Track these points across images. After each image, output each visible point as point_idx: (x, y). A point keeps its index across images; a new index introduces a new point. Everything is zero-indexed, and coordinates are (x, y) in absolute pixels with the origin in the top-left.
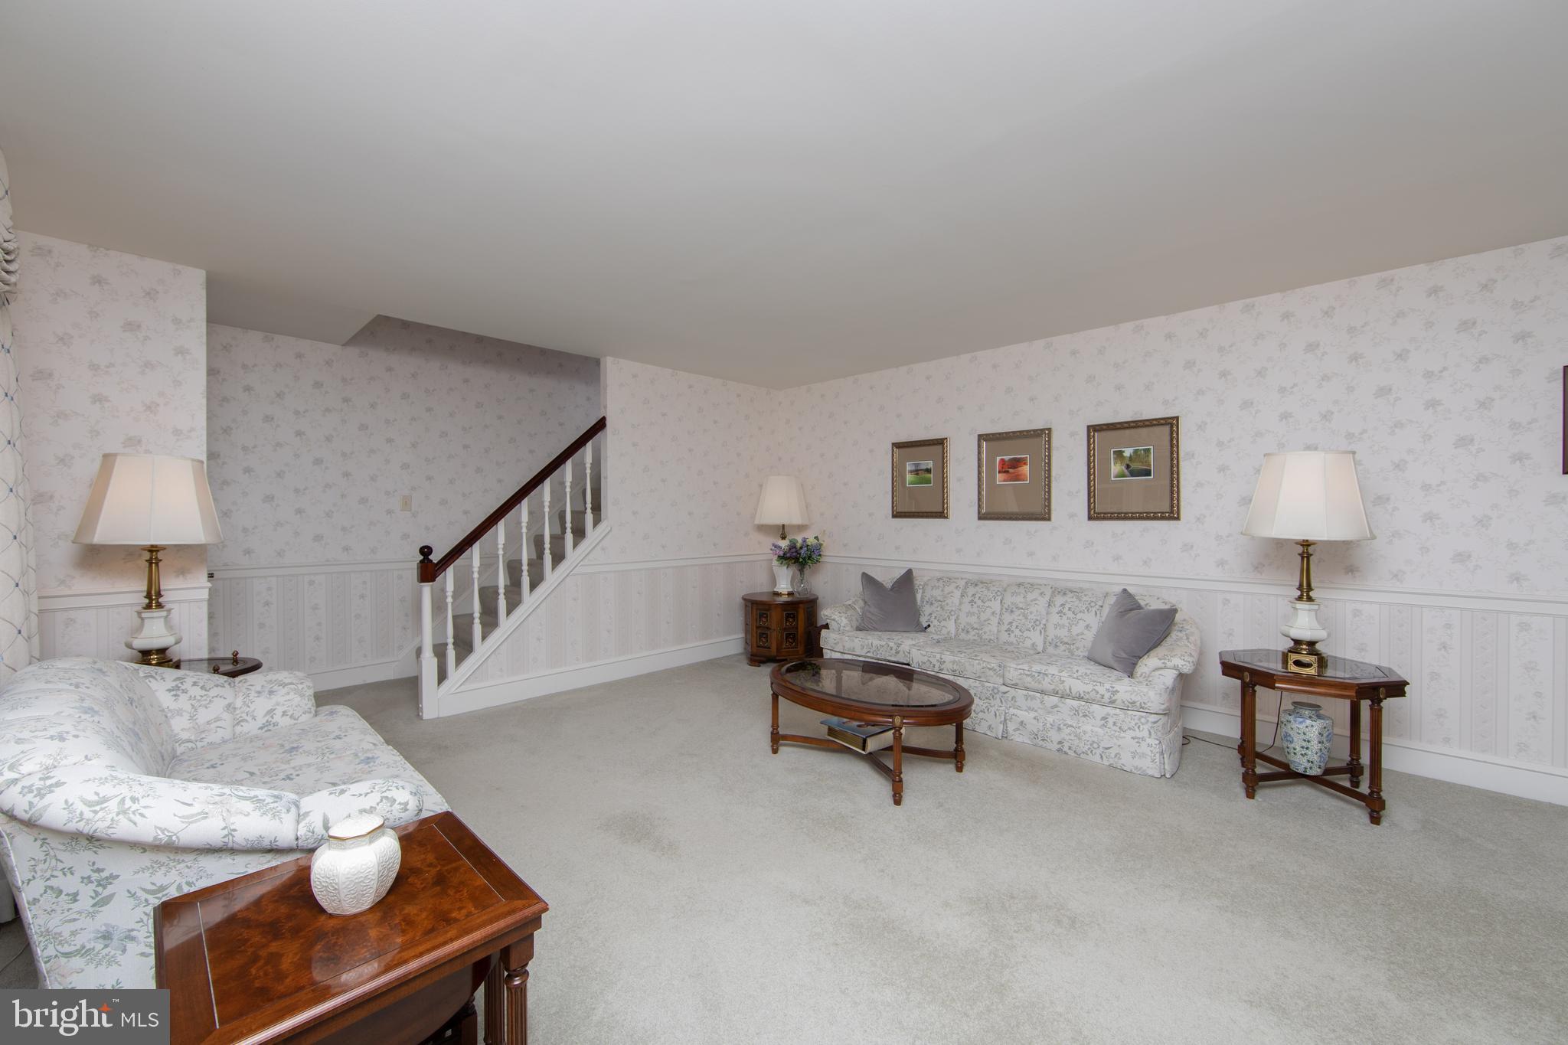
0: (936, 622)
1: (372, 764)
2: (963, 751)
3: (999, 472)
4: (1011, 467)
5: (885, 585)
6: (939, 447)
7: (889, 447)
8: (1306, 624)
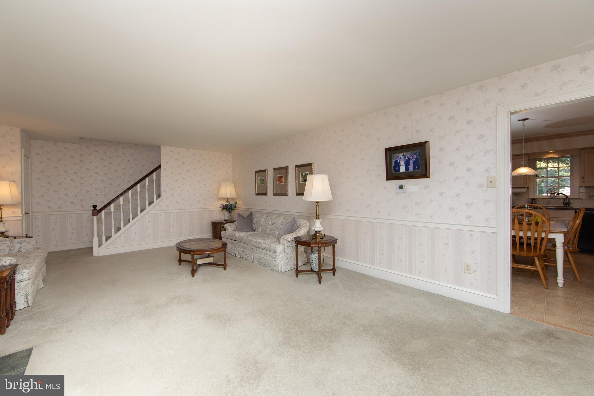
0: (257, 228)
2: (226, 264)
3: (278, 180)
5: (244, 217)
6: (265, 172)
7: (255, 172)
8: (318, 226)
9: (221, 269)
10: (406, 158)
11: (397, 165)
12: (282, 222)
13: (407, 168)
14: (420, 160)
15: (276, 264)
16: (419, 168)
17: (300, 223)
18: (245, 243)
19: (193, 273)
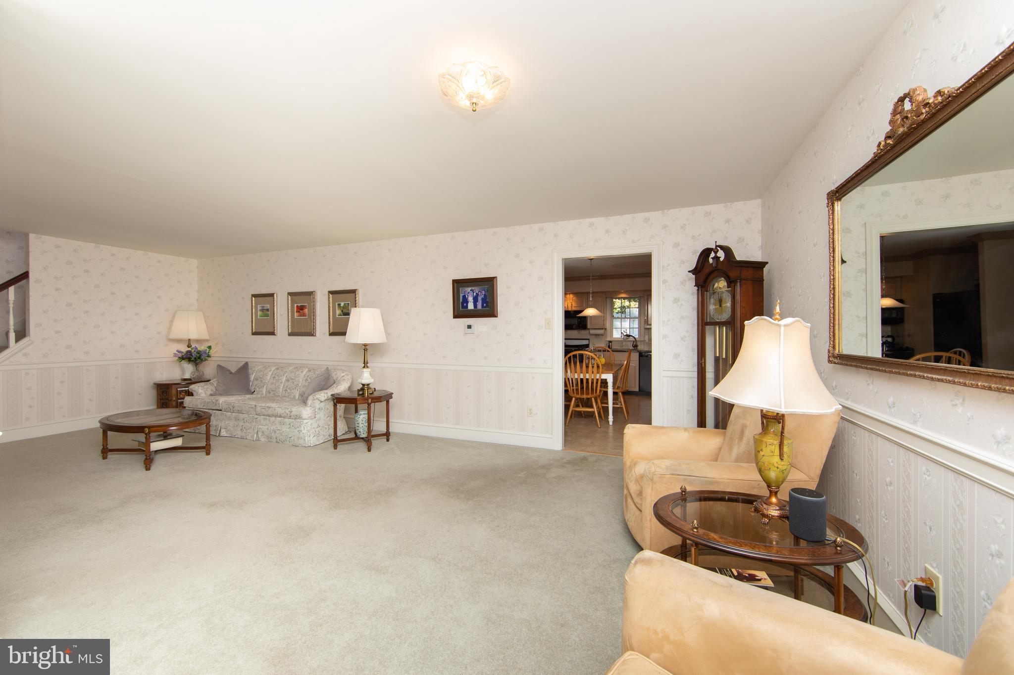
0: (257, 389)
2: (210, 445)
4: (301, 309)
5: (231, 371)
6: (272, 298)
7: (250, 296)
8: (366, 377)
9: (201, 454)
10: (475, 294)
11: (465, 301)
12: (306, 376)
13: (475, 306)
14: (488, 297)
15: (301, 435)
16: (487, 306)
17: (337, 376)
18: (240, 412)
19: (148, 464)
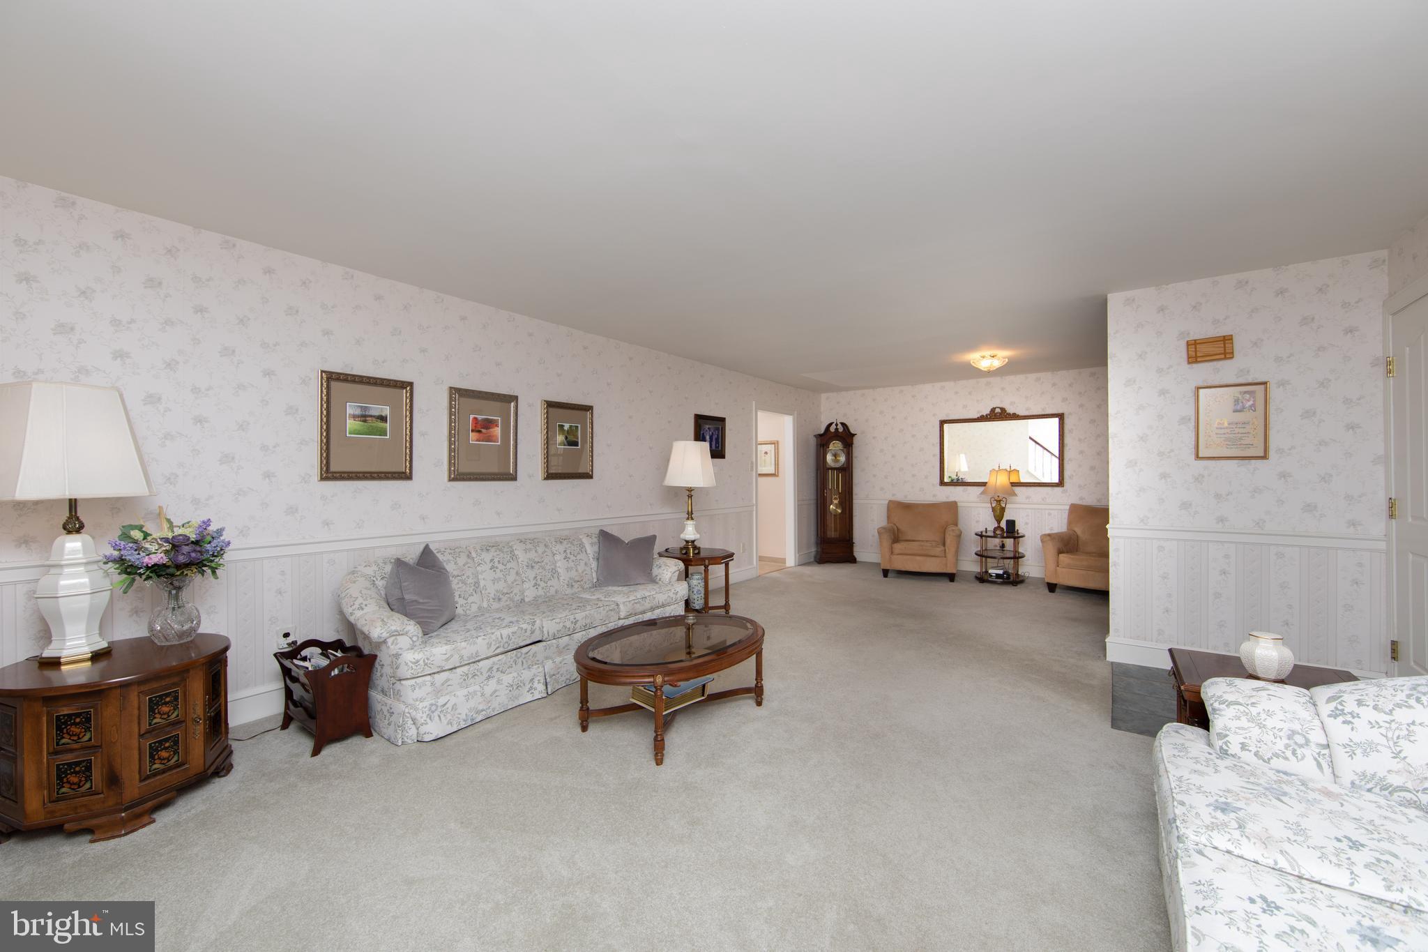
1: (1223, 800)
3: (472, 431)
4: (483, 427)
8: (690, 532)
10: (711, 433)
14: (719, 437)
